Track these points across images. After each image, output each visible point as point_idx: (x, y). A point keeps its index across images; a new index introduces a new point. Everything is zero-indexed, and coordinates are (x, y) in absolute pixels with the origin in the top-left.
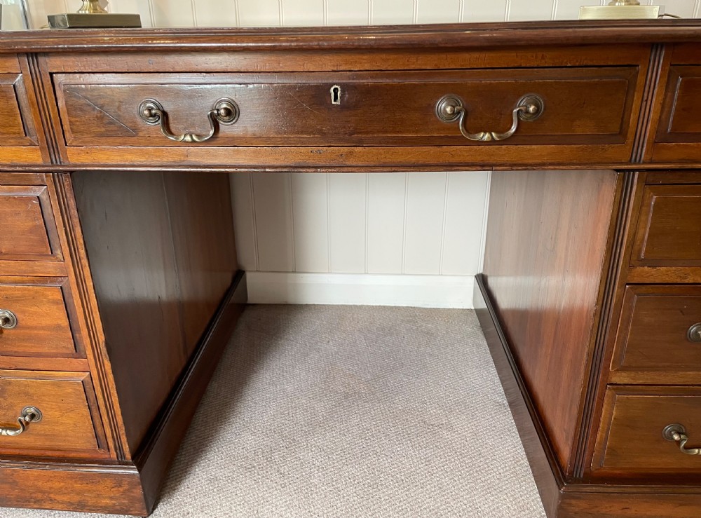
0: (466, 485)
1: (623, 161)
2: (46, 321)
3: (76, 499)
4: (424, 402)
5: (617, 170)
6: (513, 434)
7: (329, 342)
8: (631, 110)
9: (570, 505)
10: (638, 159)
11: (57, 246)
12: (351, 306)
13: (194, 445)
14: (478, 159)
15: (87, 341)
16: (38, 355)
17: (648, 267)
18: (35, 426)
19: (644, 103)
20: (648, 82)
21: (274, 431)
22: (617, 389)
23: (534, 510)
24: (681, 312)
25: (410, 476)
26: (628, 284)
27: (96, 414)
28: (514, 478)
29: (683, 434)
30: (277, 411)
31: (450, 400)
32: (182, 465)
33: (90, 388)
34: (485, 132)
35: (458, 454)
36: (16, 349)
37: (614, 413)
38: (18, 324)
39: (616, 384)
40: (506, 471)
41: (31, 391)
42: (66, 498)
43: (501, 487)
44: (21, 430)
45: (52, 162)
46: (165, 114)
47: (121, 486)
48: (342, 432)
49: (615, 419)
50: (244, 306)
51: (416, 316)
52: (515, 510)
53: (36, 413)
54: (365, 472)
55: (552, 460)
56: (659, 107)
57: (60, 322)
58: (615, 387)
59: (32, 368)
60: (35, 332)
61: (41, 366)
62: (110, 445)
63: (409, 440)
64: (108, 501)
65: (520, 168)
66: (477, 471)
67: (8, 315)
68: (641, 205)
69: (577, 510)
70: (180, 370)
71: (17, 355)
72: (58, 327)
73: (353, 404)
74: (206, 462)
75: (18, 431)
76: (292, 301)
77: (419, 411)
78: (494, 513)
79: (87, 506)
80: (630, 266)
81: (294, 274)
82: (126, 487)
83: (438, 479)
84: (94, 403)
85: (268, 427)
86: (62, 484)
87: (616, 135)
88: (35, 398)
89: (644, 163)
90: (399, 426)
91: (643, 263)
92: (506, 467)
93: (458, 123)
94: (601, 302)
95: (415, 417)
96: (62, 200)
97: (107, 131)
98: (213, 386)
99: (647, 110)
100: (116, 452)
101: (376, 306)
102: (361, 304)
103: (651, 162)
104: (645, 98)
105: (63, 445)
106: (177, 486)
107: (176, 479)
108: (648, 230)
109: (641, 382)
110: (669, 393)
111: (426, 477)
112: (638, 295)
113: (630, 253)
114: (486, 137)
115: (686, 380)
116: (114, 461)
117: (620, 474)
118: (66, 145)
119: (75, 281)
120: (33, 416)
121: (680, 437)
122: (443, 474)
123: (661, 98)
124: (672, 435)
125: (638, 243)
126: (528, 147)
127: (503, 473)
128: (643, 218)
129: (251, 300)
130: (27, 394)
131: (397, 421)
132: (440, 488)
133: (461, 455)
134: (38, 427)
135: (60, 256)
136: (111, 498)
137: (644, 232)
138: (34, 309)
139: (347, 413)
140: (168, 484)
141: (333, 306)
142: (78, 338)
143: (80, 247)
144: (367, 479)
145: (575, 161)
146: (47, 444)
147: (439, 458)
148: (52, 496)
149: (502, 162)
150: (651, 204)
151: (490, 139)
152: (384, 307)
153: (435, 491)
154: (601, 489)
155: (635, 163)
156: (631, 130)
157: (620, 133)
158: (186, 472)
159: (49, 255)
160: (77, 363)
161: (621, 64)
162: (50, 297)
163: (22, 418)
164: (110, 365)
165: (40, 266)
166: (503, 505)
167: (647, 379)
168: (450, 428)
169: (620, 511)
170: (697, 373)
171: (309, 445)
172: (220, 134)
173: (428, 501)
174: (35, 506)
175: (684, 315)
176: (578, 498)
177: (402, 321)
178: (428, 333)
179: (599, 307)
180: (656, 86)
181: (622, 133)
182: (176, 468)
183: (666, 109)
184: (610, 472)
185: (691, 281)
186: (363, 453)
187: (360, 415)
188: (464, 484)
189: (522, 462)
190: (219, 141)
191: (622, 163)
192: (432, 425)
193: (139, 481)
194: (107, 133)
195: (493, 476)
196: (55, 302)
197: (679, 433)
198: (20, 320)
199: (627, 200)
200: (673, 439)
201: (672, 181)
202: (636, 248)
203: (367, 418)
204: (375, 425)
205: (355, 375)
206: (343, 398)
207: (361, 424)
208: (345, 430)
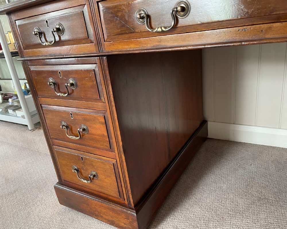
2: (99, 132)
3: (111, 219)
7: (251, 165)
11: (102, 95)
12: (268, 146)
13: (169, 205)
15: (115, 144)
16: (97, 148)
18: (96, 181)
21: (212, 210)
27: (119, 181)
30: (215, 198)
32: (162, 215)
33: (116, 168)
36: (88, 144)
38: (89, 132)
41: (94, 164)
42: (107, 217)
44: (90, 181)
45: (99, 52)
46: (148, 16)
47: (128, 219)
48: (253, 221)
50: (205, 139)
53: (96, 175)
57: (104, 133)
59: (95, 154)
60: (95, 136)
61: (98, 153)
62: (125, 197)
64: (123, 224)
67: (85, 128)
70: (165, 166)
71: (89, 146)
72: (103, 135)
73: (263, 205)
74: (173, 217)
75: (88, 182)
76: (232, 139)
79: (115, 224)
81: (235, 125)
82: (131, 220)
84: (118, 175)
85: (209, 206)
86: (105, 211)
88: (95, 167)
96: (103, 71)
97: (121, 31)
98: (184, 177)
100: (128, 202)
102: (274, 146)
105: (106, 192)
106: (157, 225)
107: (157, 222)
116: (127, 206)
118: (105, 42)
119: (110, 113)
120: (94, 176)
129: (209, 136)
130: (92, 165)
134: (97, 181)
135: (103, 100)
136: (125, 224)
138: (94, 125)
139: (259, 210)
140: (154, 223)
141: (256, 145)
142: (111, 142)
143: (111, 96)
146: (100, 190)
148: (101, 214)
158: (163, 219)
159: (99, 99)
160: (111, 154)
162: (100, 120)
163: (90, 176)
164: (124, 157)
165: (96, 105)
171: (232, 223)
172: (179, 25)
174: (95, 217)
182: (159, 215)
187: (267, 213)
190: (178, 30)
193: (136, 219)
194: (121, 32)
196: (102, 123)
198: (89, 130)
203: (271, 216)
204: (276, 222)
205: (266, 187)
206: (257, 200)
207: (267, 219)
208: (256, 220)
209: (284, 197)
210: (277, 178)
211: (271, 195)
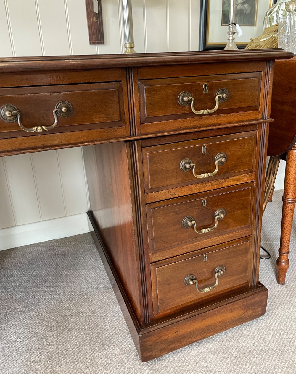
0: (89, 349)
1: (127, 136)
4: (61, 302)
5: (126, 141)
6: (116, 305)
8: (124, 107)
9: (147, 341)
10: (134, 134)
14: (40, 144)
17: (155, 192)
19: (130, 102)
20: (129, 90)
22: (155, 265)
23: (131, 350)
24: (176, 213)
25: (52, 357)
26: (146, 204)
28: (118, 333)
29: (194, 279)
31: (77, 295)
34: (38, 126)
35: (83, 330)
37: (157, 279)
39: (155, 262)
40: (114, 330)
43: (111, 342)
49: (158, 282)
51: (54, 245)
52: (120, 355)
54: (20, 366)
55: (134, 316)
56: (138, 104)
58: (154, 264)
63: (51, 332)
65: (68, 146)
66: (95, 337)
68: (142, 160)
69: (151, 343)
73: (11, 319)
77: (57, 309)
78: (107, 362)
80: (145, 193)
83: (71, 352)
87: (118, 121)
89: (138, 135)
90: (44, 324)
91: (152, 190)
92: (113, 327)
93: (18, 122)
94: (135, 218)
95: (55, 314)
99: (132, 106)
101: (27, 246)
103: (142, 135)
104: (130, 100)
108: (149, 172)
109: (167, 257)
110: (182, 259)
111: (63, 353)
112: (152, 208)
113: (143, 187)
114: (40, 129)
115: (189, 249)
117: (169, 313)
121: (193, 282)
122: (74, 348)
123: (138, 99)
124: (189, 282)
125: (146, 180)
126: (70, 133)
127: (111, 332)
128: (145, 166)
131: (42, 321)
132: (73, 358)
133: (85, 330)
137: (147, 174)
139: (7, 326)
144: (22, 370)
145: (100, 139)
147: (71, 338)
149: (56, 144)
150: (147, 157)
151: (42, 130)
152: (33, 244)
153: (70, 361)
154: (161, 326)
155: (133, 136)
156: (127, 118)
157: (121, 120)
161: (111, 81)
166: (112, 354)
167: (170, 255)
168: (78, 314)
169: (174, 335)
170: (193, 244)
173: (65, 370)
175: (178, 214)
176: (150, 336)
177: (45, 251)
178: (62, 255)
179: (135, 220)
180: (134, 92)
181: (122, 119)
183: (142, 105)
184: (164, 313)
185: (177, 196)
186: (19, 352)
187: (16, 325)
188: (88, 349)
189: (122, 321)
191: (126, 137)
192: (66, 316)
195: (106, 337)
197: (192, 280)
199: (134, 157)
200: (190, 284)
201: (155, 144)
202: (146, 183)
203: (21, 326)
204: (27, 329)
205: (12, 297)
206: (3, 317)
207: (17, 331)
208: (5, 339)
209: (31, 298)
210: (23, 282)
211: (18, 304)
